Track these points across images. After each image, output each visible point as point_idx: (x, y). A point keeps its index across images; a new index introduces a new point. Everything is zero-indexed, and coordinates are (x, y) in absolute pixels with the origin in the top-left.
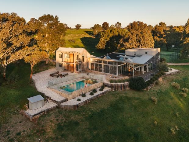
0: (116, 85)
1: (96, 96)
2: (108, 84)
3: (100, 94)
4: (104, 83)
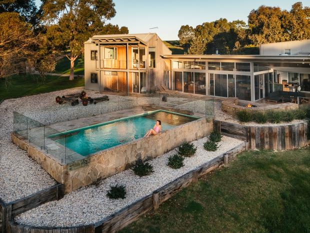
0: (263, 129)
1: (193, 172)
2: (231, 126)
3: (210, 164)
4: (216, 124)
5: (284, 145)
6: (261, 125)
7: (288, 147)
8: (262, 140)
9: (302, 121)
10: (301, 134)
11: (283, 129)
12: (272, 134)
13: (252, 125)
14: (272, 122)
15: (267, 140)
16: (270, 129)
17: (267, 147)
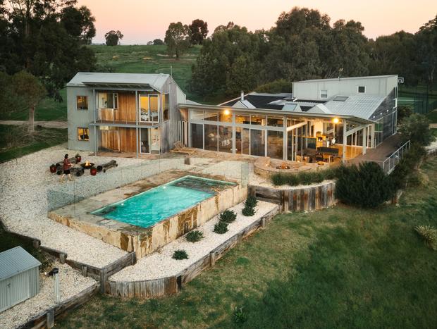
1: (238, 235)
2: (266, 190)
3: (250, 227)
5: (313, 206)
6: (293, 188)
7: (317, 208)
8: (295, 203)
9: (331, 182)
10: (329, 194)
11: (314, 190)
12: (303, 196)
13: (286, 188)
14: (304, 184)
15: (299, 202)
16: (302, 191)
17: (298, 208)
